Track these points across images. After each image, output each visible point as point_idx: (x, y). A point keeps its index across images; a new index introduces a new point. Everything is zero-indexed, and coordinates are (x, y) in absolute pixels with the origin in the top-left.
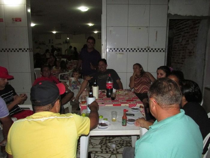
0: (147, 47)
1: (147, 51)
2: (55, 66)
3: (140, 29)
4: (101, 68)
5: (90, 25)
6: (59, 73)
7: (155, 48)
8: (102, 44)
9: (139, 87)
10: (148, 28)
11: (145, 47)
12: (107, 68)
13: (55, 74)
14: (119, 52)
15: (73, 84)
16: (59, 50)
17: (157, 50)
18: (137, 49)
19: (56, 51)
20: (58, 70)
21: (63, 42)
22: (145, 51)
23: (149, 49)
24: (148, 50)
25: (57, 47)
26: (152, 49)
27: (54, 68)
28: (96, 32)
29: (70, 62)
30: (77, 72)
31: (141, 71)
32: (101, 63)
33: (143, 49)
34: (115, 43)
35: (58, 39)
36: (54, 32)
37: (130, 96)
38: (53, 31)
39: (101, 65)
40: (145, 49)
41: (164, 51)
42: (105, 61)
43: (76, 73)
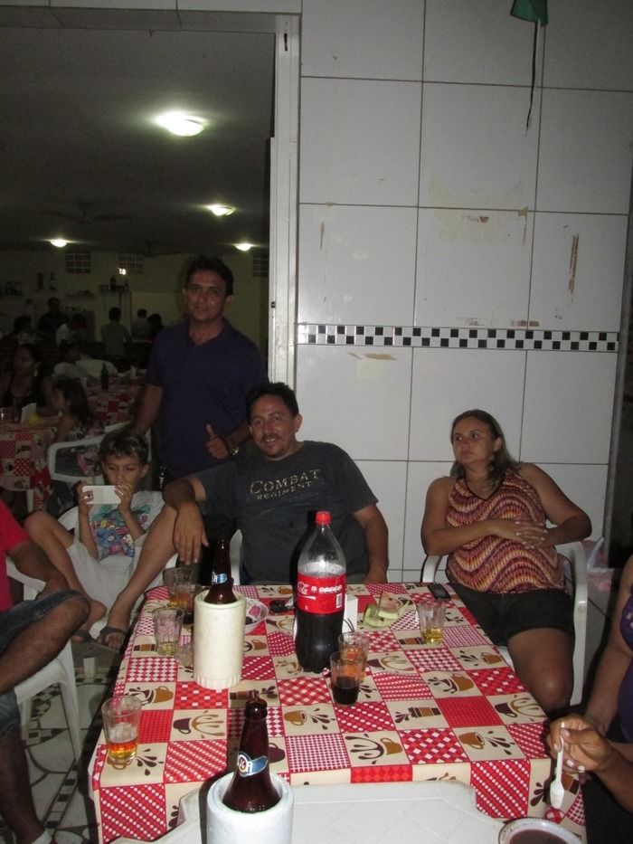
0: (523, 323)
1: (520, 344)
2: (33, 406)
3: (484, 219)
4: (265, 437)
5: (219, 210)
6: (55, 441)
7: (566, 329)
8: (272, 299)
9: (484, 556)
10: (530, 215)
11: (513, 323)
12: (301, 436)
13: (24, 448)
14: (369, 349)
15: (104, 523)
16: (81, 321)
17: (575, 338)
18: (464, 334)
19: (64, 327)
20: (46, 426)
21: (102, 287)
22: (510, 343)
23: (529, 335)
24: (526, 337)
25: (73, 309)
26: (548, 335)
27: (29, 412)
28: (244, 247)
29: (122, 375)
30: (128, 453)
31: (497, 454)
32: (266, 408)
33: (501, 335)
34: (346, 299)
35: (78, 271)
36: (59, 243)
37: (456, 652)
38: (54, 236)
39: (266, 416)
40: (511, 334)
41: (611, 346)
42: (286, 396)
43: (123, 462)
